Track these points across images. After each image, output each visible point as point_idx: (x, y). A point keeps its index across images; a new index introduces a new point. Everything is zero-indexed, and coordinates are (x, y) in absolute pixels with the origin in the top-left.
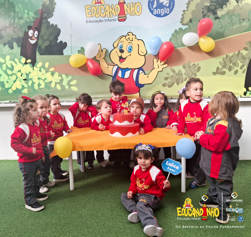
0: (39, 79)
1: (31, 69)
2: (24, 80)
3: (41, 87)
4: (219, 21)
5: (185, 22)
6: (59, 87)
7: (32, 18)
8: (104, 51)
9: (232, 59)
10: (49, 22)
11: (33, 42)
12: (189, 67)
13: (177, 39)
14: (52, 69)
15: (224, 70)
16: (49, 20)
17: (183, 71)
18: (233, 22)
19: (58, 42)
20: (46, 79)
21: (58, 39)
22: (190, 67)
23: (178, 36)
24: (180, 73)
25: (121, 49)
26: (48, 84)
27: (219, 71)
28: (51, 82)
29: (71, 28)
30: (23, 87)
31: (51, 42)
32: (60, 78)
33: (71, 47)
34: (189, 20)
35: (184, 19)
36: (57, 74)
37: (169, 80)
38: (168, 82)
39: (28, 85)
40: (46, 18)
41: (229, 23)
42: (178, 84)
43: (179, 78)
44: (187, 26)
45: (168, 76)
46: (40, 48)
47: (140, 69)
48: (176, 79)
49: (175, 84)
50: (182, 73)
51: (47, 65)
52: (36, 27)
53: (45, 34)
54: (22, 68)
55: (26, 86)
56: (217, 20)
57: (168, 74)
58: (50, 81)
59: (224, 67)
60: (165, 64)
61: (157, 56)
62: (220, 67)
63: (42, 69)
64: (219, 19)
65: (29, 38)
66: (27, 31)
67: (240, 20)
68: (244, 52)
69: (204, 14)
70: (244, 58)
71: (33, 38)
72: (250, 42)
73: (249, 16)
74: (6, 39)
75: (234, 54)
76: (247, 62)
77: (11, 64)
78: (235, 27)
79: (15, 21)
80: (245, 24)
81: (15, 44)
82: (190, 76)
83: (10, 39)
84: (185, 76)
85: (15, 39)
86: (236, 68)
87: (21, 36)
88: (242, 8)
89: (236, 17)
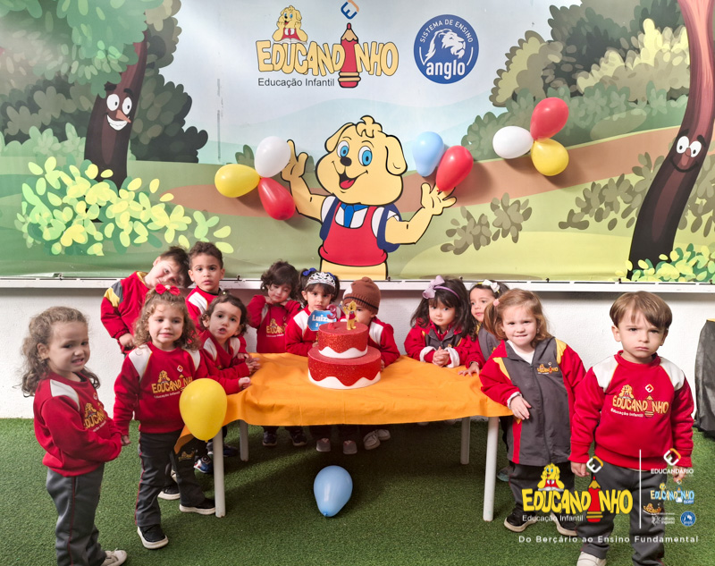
0: (133, 219)
1: (113, 194)
2: (93, 221)
3: (137, 241)
4: (581, 102)
5: (500, 99)
6: (184, 242)
7: (116, 63)
8: (302, 158)
9: (604, 193)
10: (162, 78)
11: (118, 125)
12: (506, 208)
13: (481, 138)
14: (168, 197)
15: (586, 217)
16: (162, 71)
17: (491, 217)
18: (612, 106)
19: (185, 128)
20: (150, 221)
21: (184, 123)
22: (508, 207)
23: (482, 132)
24: (483, 223)
25: (343, 155)
26: (156, 234)
27: (575, 220)
28: (165, 229)
29: (219, 94)
30: (91, 240)
31: (165, 127)
32: (189, 220)
33: (219, 143)
34: (510, 95)
35: (499, 92)
36: (179, 210)
37: (457, 237)
38: (455, 241)
39: (104, 236)
40: (155, 67)
41: (602, 108)
42: (477, 248)
43: (481, 233)
44: (504, 110)
45: (455, 227)
46: (136, 141)
47: (390, 207)
48: (474, 236)
49: (472, 247)
50: (488, 223)
51: (154, 186)
52: (128, 87)
53: (150, 107)
54: (88, 190)
55: (98, 236)
56: (576, 100)
57: (454, 222)
58: (161, 226)
59: (586, 210)
60: (449, 197)
61: (431, 179)
62: (577, 210)
63: (142, 196)
64: (579, 97)
65: (107, 114)
66: (103, 96)
67: (627, 101)
68: (633, 179)
69: (547, 81)
70: (631, 191)
71: (119, 115)
72: (647, 156)
73: (649, 94)
74: (47, 114)
75: (611, 181)
76: (639, 201)
77: (60, 180)
78: (615, 117)
79: (70, 68)
80: (638, 111)
81: (70, 130)
82: (506, 228)
83: (57, 116)
84: (493, 230)
85: (70, 114)
86: (612, 215)
87: (86, 109)
88: (633, 75)
89: (620, 94)
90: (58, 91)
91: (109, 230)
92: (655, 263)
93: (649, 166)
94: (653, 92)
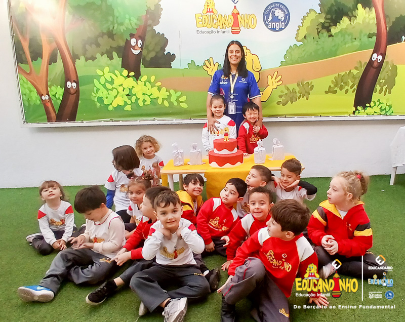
0: (144, 94)
1: (135, 83)
2: (126, 95)
3: (146, 103)
4: (333, 39)
5: (299, 39)
6: (166, 104)
7: (134, 24)
8: (216, 65)
9: (343, 78)
10: (155, 31)
11: (136, 52)
12: (303, 85)
13: (292, 55)
14: (159, 84)
15: (336, 89)
16: (155, 28)
17: (297, 89)
18: (346, 41)
19: (165, 53)
20: (151, 94)
21: (165, 51)
24: (294, 91)
26: (154, 100)
27: (331, 90)
28: (158, 98)
29: (180, 37)
30: (126, 104)
31: (157, 53)
32: (168, 94)
33: (181, 59)
34: (304, 36)
35: (299, 35)
36: (164, 89)
37: (283, 98)
38: (283, 100)
39: (131, 101)
40: (152, 26)
41: (342, 42)
42: (292, 103)
43: (293, 96)
44: (301, 43)
45: (282, 94)
46: (144, 59)
48: (290, 97)
49: (289, 102)
50: (296, 92)
51: (153, 79)
52: (140, 35)
53: (150, 44)
54: (123, 81)
55: (129, 102)
56: (331, 38)
57: (282, 92)
58: (156, 96)
59: (336, 86)
60: (280, 81)
62: (332, 86)
63: (147, 83)
65: (131, 47)
66: (129, 40)
67: (352, 39)
68: (355, 72)
69: (319, 31)
70: (354, 77)
71: (136, 47)
72: (360, 62)
73: (360, 35)
74: (104, 48)
75: (346, 73)
76: (357, 81)
77: (111, 77)
78: (347, 46)
79: (114, 27)
80: (357, 43)
81: (115, 54)
82: (303, 94)
83: (108, 48)
84: (298, 95)
85: (115, 48)
86: (347, 87)
87: (122, 45)
88: (354, 27)
89: (349, 35)
90: (109, 37)
91: (134, 99)
92: (364, 107)
93: (361, 66)
94: (362, 35)
